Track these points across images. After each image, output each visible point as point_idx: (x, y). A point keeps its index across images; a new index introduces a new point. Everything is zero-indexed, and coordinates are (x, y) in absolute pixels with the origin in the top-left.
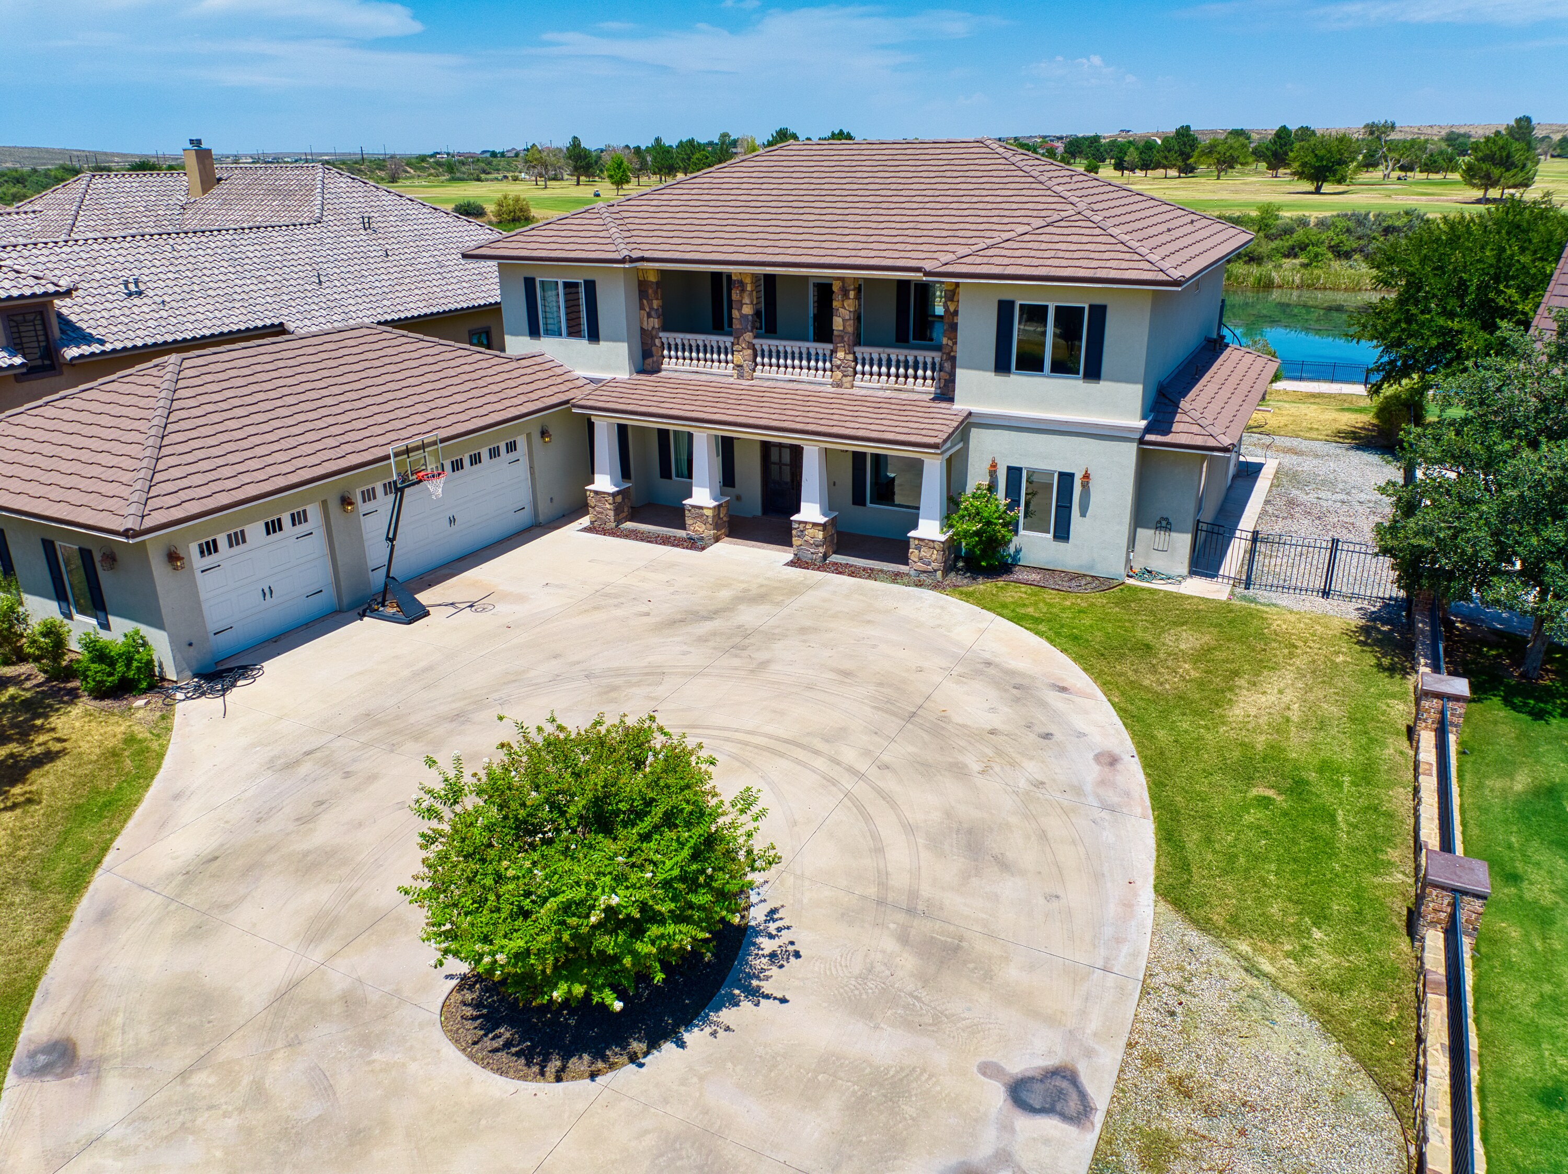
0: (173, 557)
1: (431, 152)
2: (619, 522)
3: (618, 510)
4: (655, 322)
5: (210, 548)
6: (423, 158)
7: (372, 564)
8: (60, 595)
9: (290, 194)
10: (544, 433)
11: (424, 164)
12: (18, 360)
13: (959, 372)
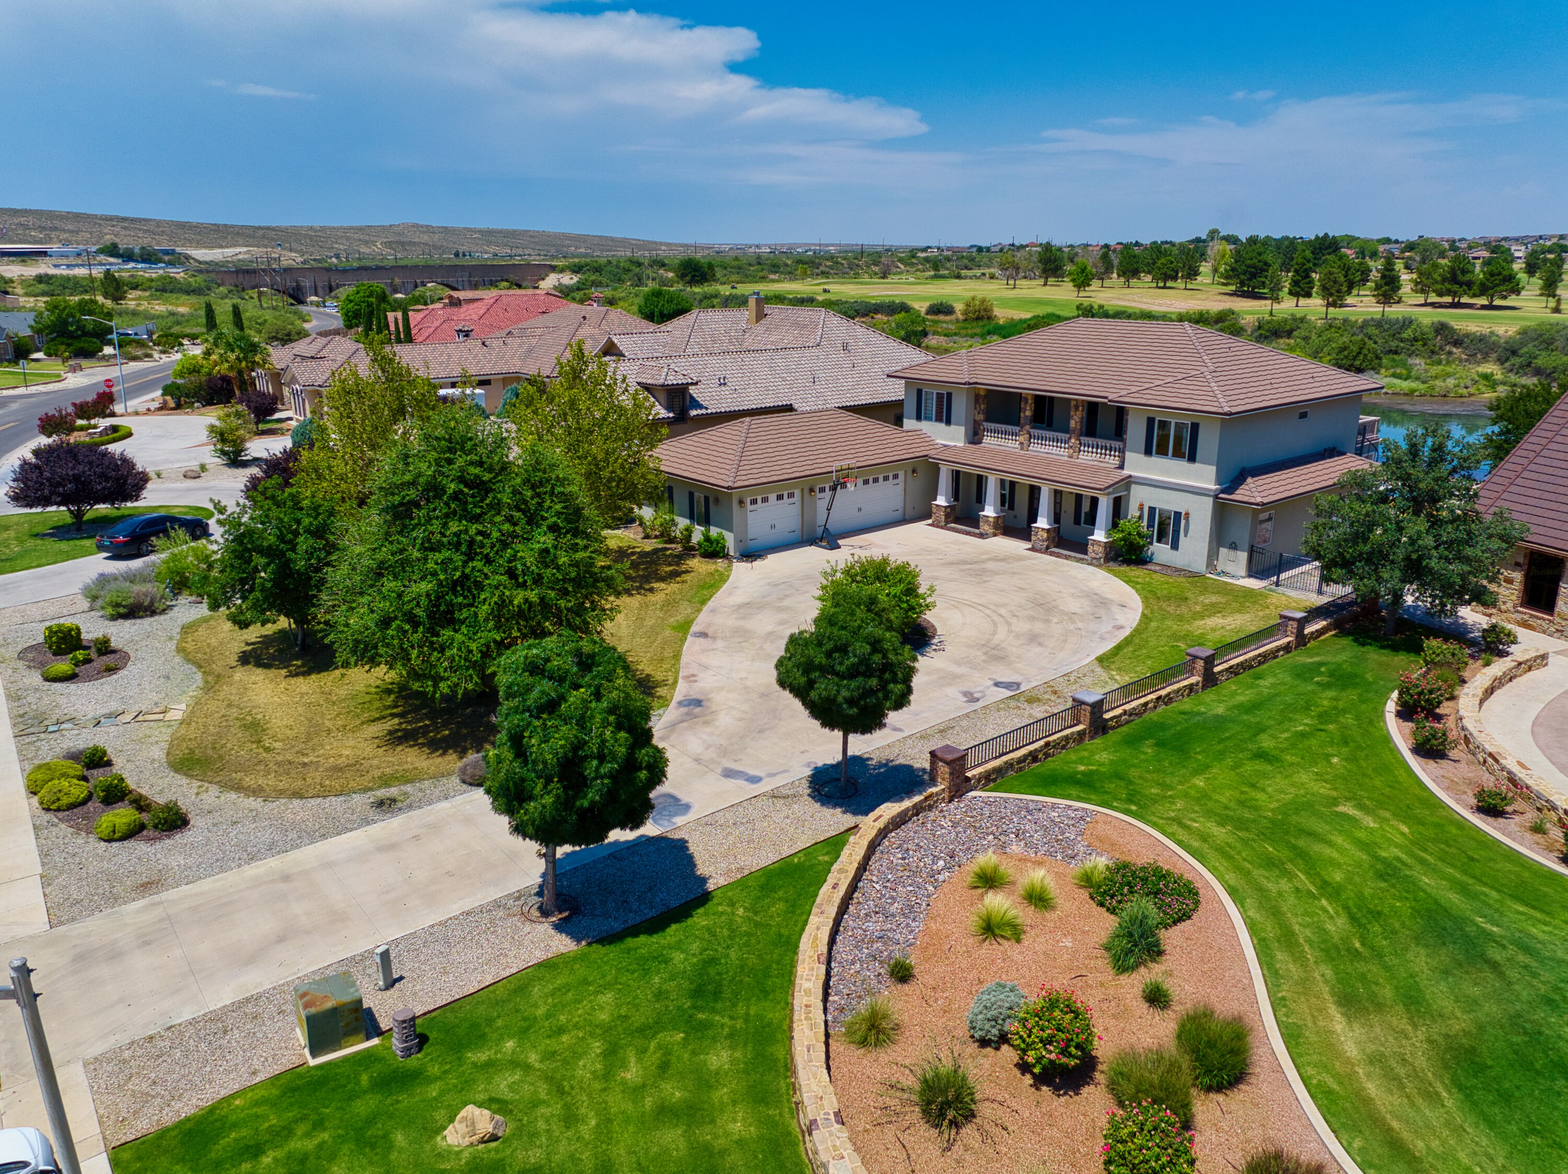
0: (741, 502)
1: (925, 245)
2: (947, 522)
3: (947, 516)
4: (981, 417)
5: (754, 502)
6: (913, 253)
7: (819, 523)
8: (691, 517)
9: (805, 326)
10: (914, 471)
11: (914, 261)
12: (671, 415)
13: (1127, 454)
